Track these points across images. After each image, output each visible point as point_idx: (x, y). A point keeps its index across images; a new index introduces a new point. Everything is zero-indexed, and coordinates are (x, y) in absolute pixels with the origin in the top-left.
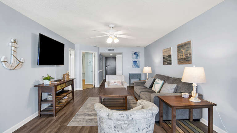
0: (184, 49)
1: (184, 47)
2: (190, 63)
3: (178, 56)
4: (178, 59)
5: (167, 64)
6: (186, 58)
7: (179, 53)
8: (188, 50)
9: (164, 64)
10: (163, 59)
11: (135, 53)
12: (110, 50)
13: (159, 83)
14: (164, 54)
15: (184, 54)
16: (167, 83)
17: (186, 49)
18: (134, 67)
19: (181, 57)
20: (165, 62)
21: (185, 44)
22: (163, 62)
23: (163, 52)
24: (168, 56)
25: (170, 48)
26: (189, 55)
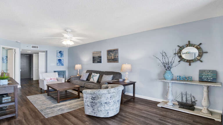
0: (113, 53)
1: (113, 52)
2: (117, 62)
3: (108, 57)
4: (108, 59)
5: (96, 62)
6: (114, 59)
7: (109, 55)
8: (115, 54)
9: (93, 63)
10: (93, 58)
11: (60, 52)
12: (33, 47)
13: (97, 76)
14: (94, 55)
15: (112, 56)
16: (104, 75)
17: (114, 53)
18: (59, 64)
19: (111, 58)
20: (95, 61)
21: (114, 50)
22: (93, 61)
23: (93, 54)
24: (99, 57)
25: (101, 52)
26: (116, 57)
